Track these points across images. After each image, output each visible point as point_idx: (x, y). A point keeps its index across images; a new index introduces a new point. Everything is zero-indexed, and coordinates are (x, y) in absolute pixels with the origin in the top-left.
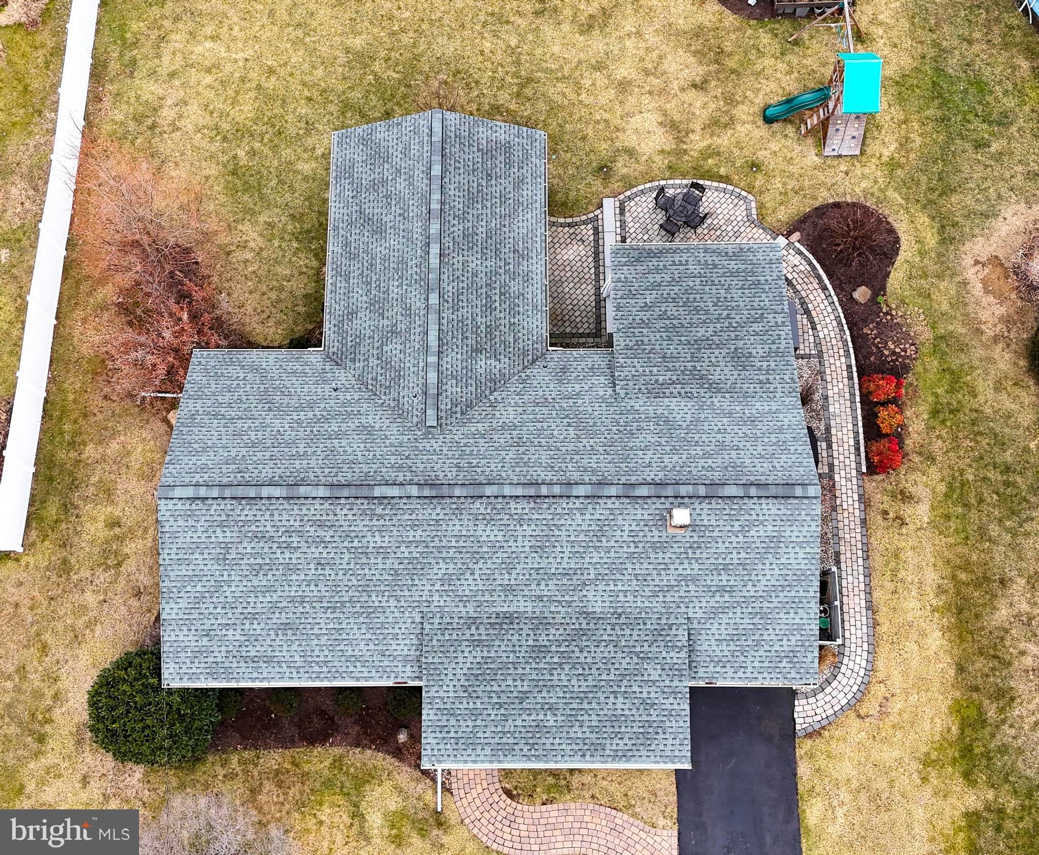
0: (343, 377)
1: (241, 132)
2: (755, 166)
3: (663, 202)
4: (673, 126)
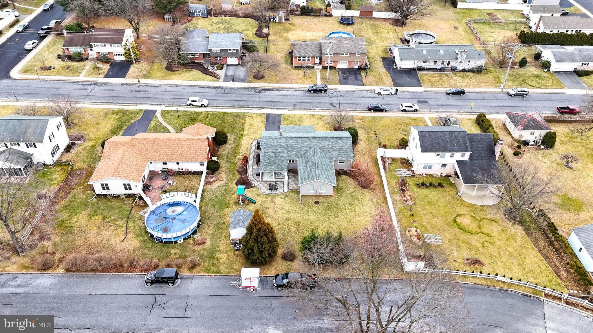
2: (258, 195)
3: (276, 190)
4: (274, 202)
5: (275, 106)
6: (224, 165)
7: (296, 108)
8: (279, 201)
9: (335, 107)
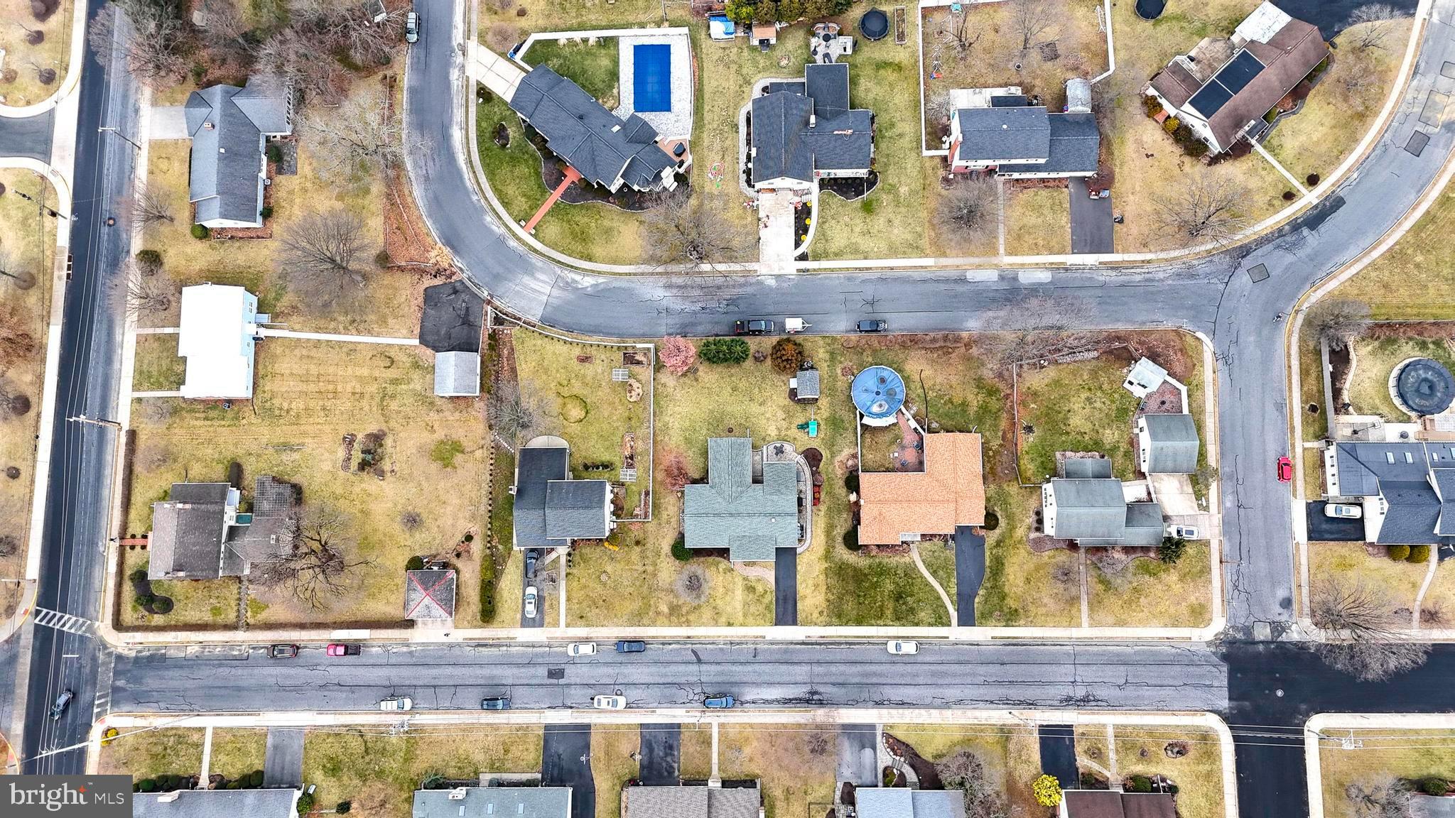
0: (713, 491)
1: (687, 430)
2: (795, 439)
3: (776, 448)
4: (778, 429)
5: (786, 651)
6: (840, 490)
7: (753, 646)
8: (773, 432)
9: (694, 652)
